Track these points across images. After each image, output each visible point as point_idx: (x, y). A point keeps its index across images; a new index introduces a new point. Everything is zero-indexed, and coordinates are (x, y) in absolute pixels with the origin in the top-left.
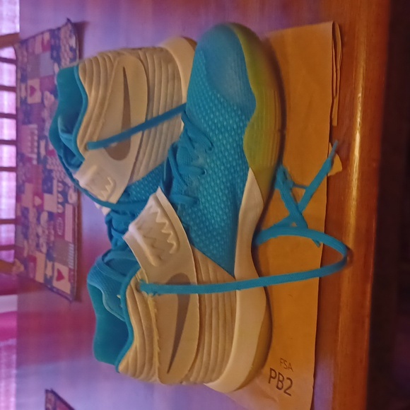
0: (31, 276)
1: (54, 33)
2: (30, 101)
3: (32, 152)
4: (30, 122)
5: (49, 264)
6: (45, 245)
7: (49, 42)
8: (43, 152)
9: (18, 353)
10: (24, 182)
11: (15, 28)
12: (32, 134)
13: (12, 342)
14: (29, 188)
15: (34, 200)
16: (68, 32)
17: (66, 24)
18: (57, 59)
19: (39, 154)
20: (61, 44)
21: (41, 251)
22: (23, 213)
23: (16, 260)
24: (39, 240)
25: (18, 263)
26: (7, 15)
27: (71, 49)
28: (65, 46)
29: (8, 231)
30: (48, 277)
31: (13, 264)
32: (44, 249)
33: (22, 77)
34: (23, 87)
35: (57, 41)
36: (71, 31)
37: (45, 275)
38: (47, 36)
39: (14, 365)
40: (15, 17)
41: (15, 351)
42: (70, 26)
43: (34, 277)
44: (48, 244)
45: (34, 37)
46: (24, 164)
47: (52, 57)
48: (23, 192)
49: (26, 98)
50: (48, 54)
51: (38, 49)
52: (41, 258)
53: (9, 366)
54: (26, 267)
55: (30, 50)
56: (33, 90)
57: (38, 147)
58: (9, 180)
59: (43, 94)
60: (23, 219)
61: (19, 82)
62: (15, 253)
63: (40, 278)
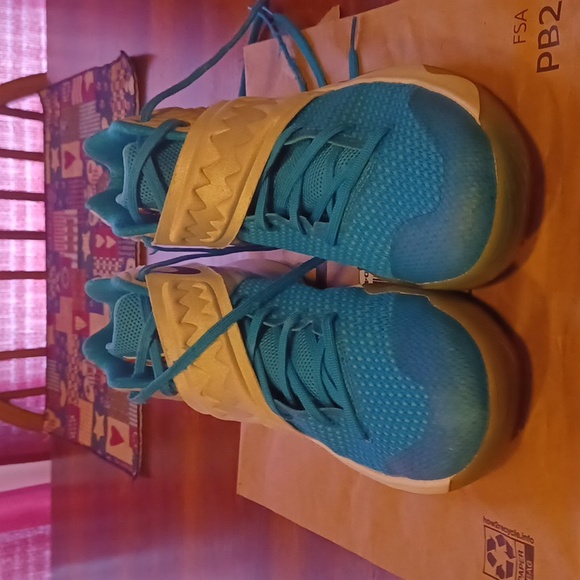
0: (72, 435)
1: (101, 73)
2: (65, 174)
3: (70, 250)
4: (66, 207)
5: (100, 419)
6: (92, 390)
7: (93, 85)
8: (87, 251)
9: (54, 549)
10: (58, 295)
11: (40, 66)
12: (70, 223)
13: (45, 529)
14: (66, 304)
15: (74, 323)
16: (122, 72)
17: (119, 60)
18: (106, 112)
19: (80, 253)
20: (112, 90)
21: (86, 399)
22: (57, 341)
23: (48, 411)
24: (83, 382)
25: (52, 415)
26: (28, 47)
27: (127, 95)
28: (118, 92)
29: (35, 366)
30: (98, 438)
31: (44, 416)
32: (91, 396)
33: (53, 139)
34: (55, 153)
35: (106, 84)
36: (126, 71)
37: (94, 436)
38: (90, 78)
39: (48, 566)
40: (40, 50)
41: (48, 544)
42: (124, 61)
43: (77, 435)
44: (96, 387)
45: (70, 79)
46: (58, 270)
47: (98, 110)
48: (58, 310)
49: (59, 169)
50: (91, 105)
51: (77, 97)
52: (86, 409)
53: (39, 567)
54: (64, 423)
55: (65, 100)
56: (70, 158)
57: (80, 243)
58: (35, 290)
59: (85, 165)
60: (58, 351)
61: (48, 146)
62: (47, 400)
63: (85, 439)
